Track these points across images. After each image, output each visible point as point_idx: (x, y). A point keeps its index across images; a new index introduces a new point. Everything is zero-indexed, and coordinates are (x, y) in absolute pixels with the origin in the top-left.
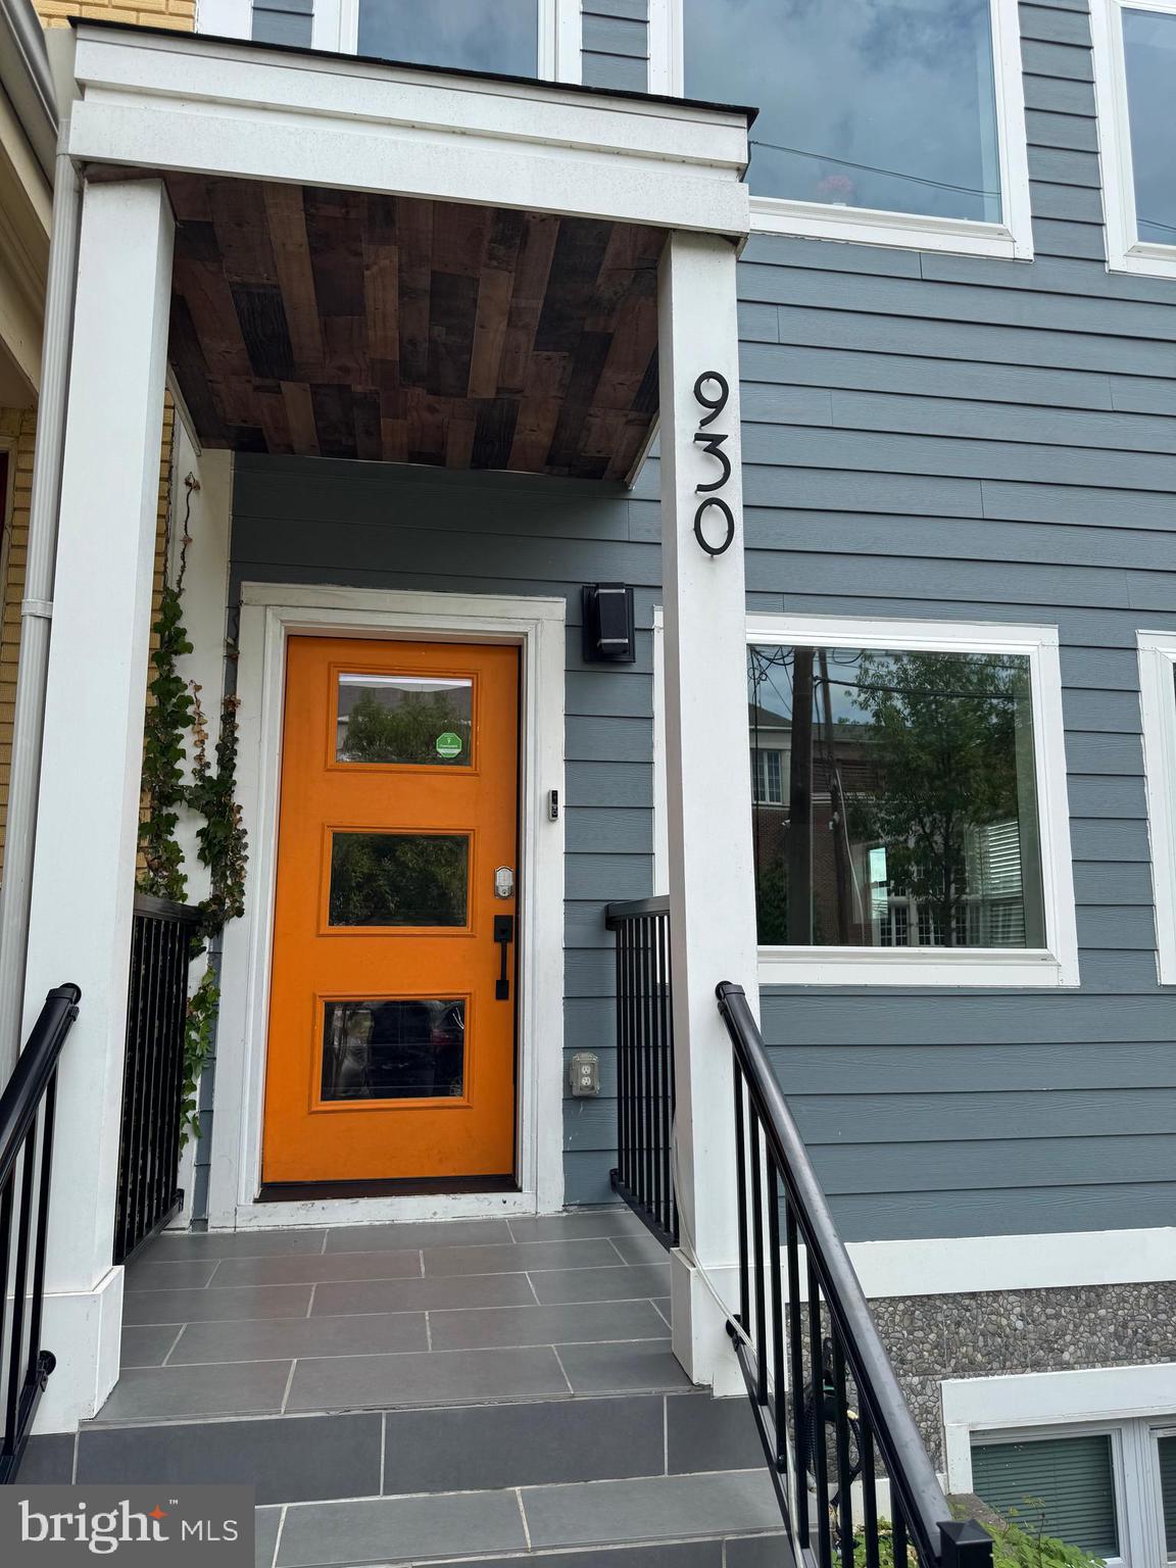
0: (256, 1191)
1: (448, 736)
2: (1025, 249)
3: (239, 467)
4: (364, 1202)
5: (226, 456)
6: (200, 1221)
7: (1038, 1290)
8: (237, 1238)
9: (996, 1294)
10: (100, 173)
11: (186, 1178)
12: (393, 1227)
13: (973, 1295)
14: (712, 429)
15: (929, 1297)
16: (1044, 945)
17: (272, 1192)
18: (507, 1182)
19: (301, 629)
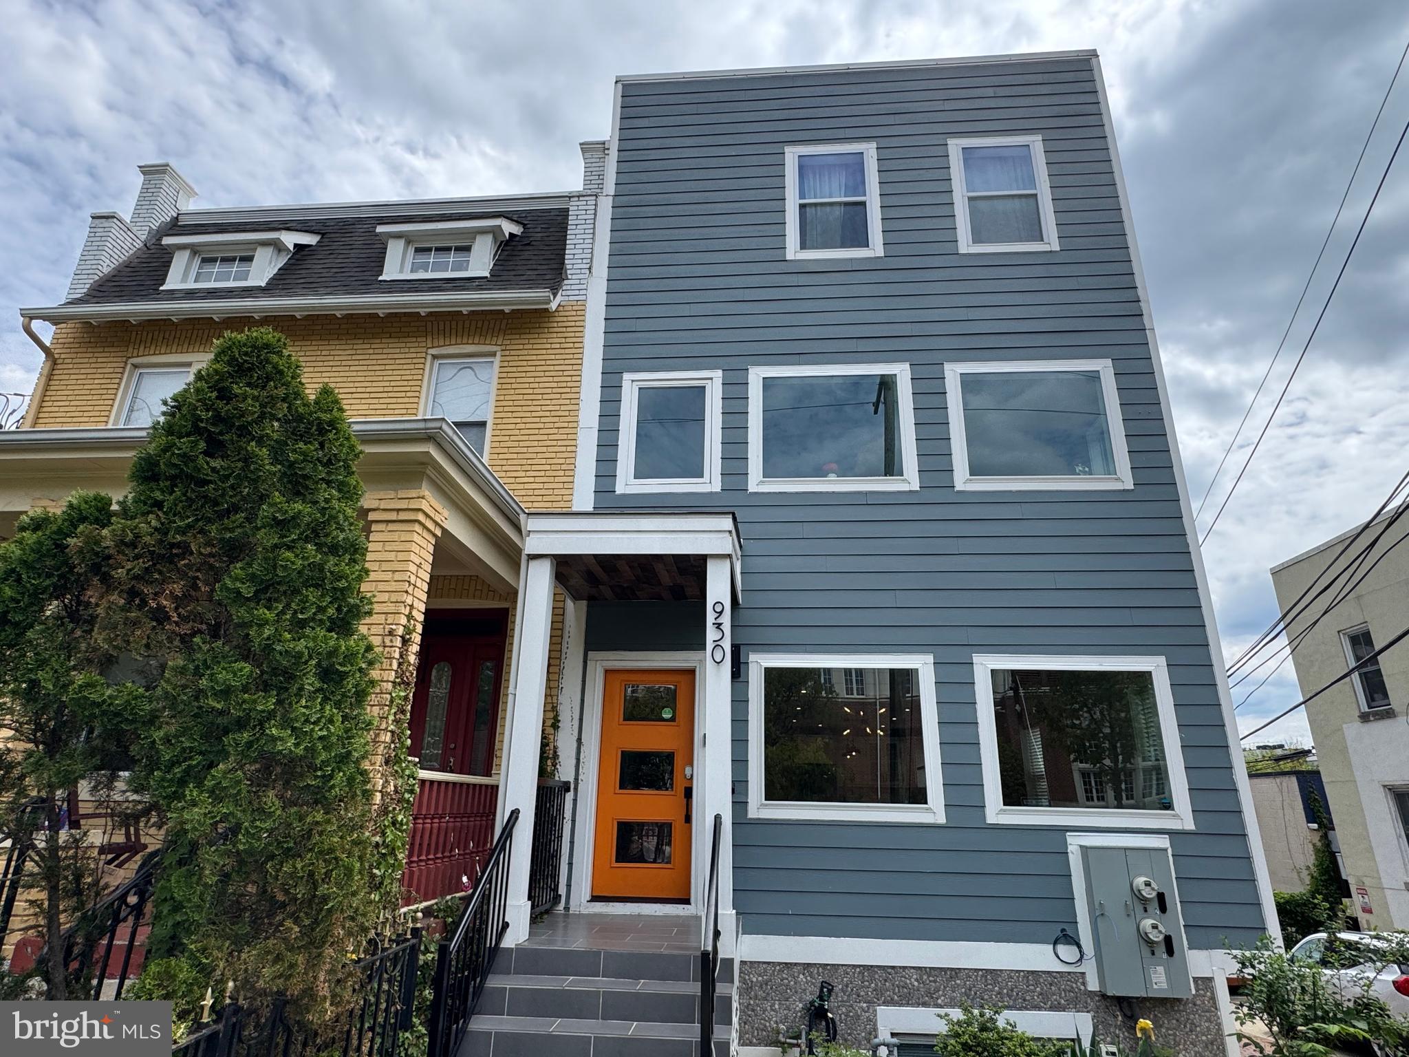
0: (588, 898)
1: (667, 710)
2: (915, 486)
3: (588, 606)
4: (629, 905)
5: (585, 603)
6: (567, 908)
7: (925, 968)
8: (580, 916)
9: (904, 968)
10: (533, 557)
11: (562, 890)
12: (639, 915)
13: (893, 967)
14: (719, 621)
15: (872, 966)
16: (926, 803)
17: (595, 899)
18: (687, 901)
19: (607, 668)
